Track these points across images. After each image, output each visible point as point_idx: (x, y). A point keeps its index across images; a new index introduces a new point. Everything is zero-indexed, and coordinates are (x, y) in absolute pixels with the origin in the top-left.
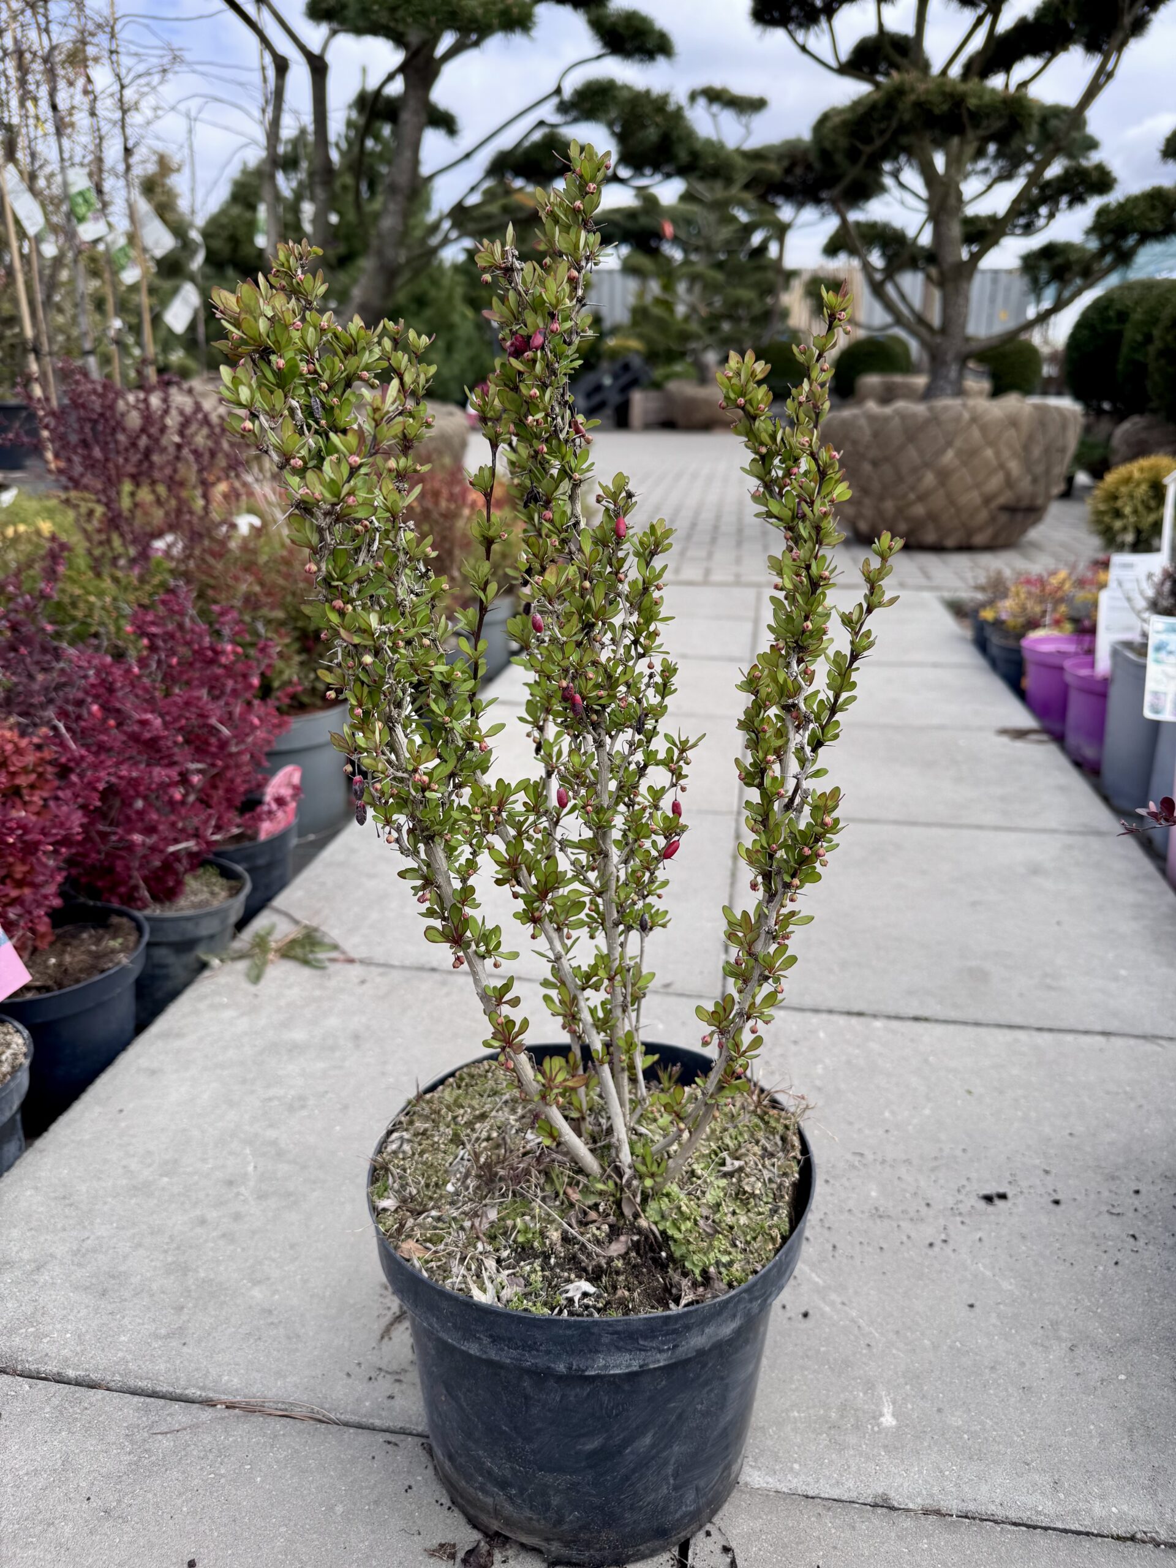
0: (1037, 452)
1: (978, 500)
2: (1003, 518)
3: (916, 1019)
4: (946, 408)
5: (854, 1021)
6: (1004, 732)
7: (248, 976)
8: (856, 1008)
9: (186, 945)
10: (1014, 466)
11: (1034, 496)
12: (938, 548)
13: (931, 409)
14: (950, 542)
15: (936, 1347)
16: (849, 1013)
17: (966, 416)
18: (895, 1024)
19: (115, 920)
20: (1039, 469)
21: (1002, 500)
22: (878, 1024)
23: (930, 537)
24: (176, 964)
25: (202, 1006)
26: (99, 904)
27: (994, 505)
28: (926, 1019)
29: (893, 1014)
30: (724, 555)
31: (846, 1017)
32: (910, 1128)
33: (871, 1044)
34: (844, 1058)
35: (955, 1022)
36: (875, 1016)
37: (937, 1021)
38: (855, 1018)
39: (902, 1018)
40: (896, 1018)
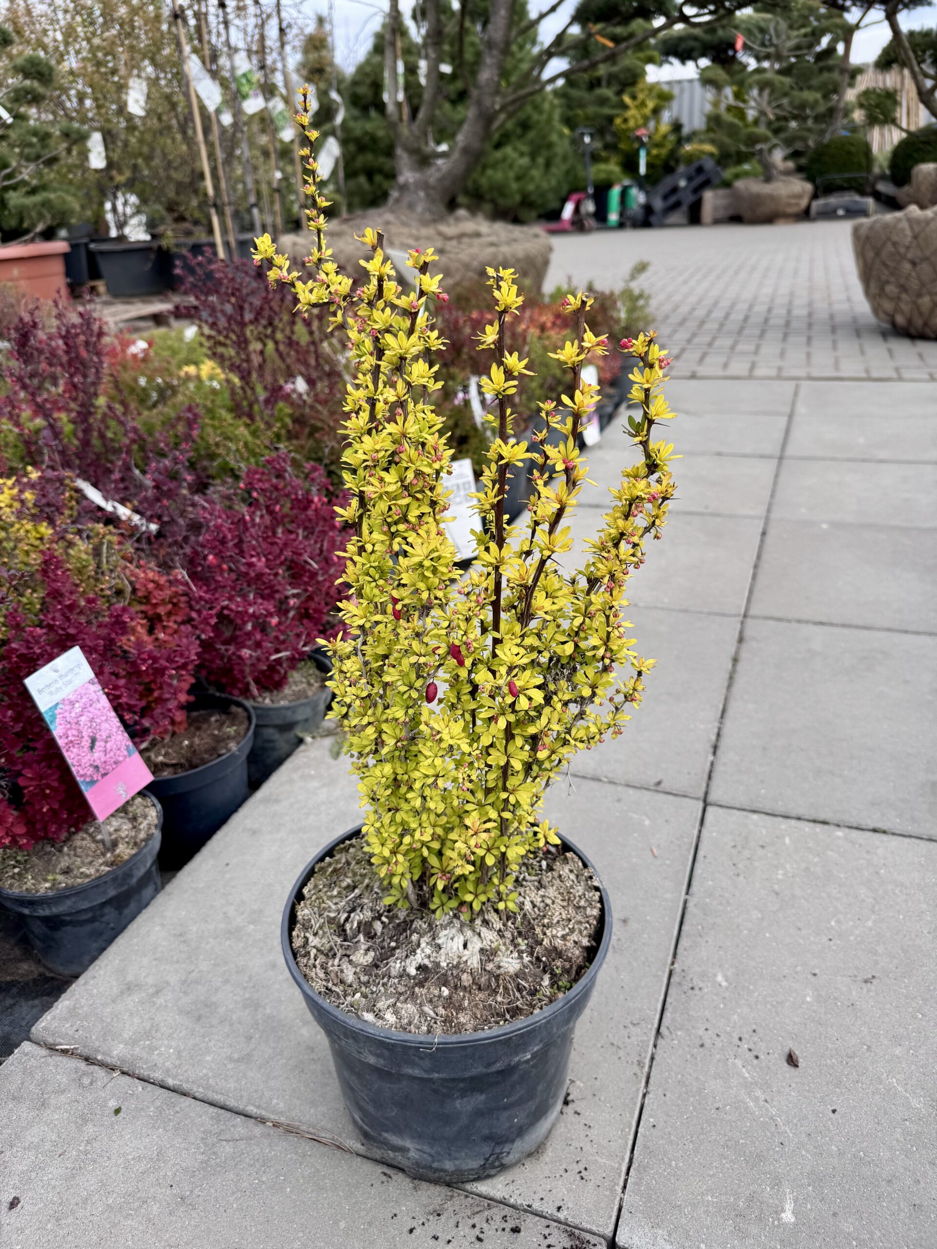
3: (875, 830)
5: (819, 828)
7: (331, 751)
8: (822, 817)
9: (287, 727)
15: (841, 1154)
16: (815, 821)
18: (855, 834)
19: (234, 709)
22: (840, 833)
24: (280, 741)
25: (295, 776)
26: (223, 695)
28: (884, 832)
29: (855, 825)
30: (770, 348)
31: (811, 825)
32: (852, 938)
33: (830, 853)
34: (803, 865)
35: (910, 836)
36: (838, 826)
37: (894, 834)
38: (820, 826)
39: (862, 830)
40: (857, 828)
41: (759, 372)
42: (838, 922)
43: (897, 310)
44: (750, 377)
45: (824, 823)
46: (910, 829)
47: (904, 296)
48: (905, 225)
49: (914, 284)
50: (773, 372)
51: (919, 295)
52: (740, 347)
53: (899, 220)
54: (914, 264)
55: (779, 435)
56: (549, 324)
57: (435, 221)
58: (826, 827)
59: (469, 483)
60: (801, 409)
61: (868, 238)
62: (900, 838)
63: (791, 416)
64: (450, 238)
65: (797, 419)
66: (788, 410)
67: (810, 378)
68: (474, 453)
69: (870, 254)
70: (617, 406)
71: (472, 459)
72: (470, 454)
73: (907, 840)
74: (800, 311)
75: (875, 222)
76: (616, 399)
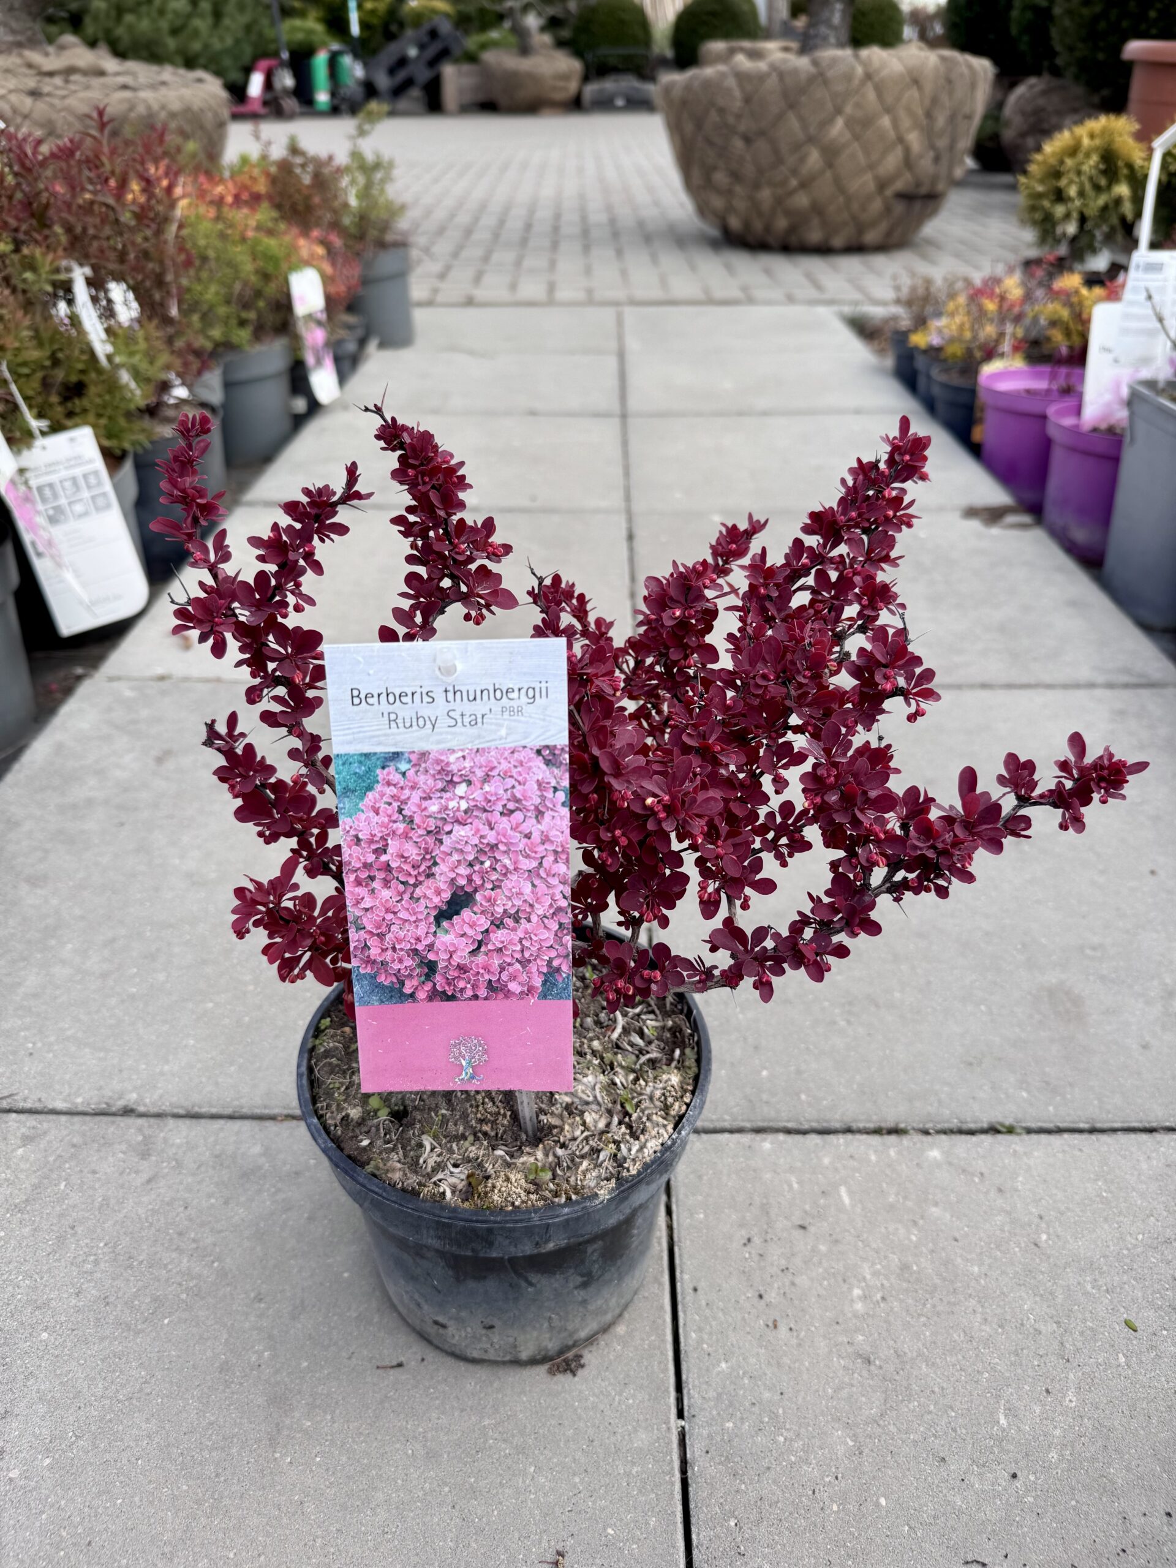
0: (941, 121)
1: (872, 186)
2: (899, 208)
4: (834, 61)
5: (892, 1148)
6: (971, 512)
8: (887, 1115)
10: (914, 139)
11: (935, 179)
12: (824, 250)
13: (815, 63)
14: (838, 242)
17: (860, 71)
20: (942, 143)
21: (899, 185)
22: (933, 1152)
23: (815, 236)
27: (889, 192)
28: (1010, 1130)
29: (954, 1123)
30: (569, 264)
31: (875, 1140)
32: (1053, 1456)
33: (935, 1211)
34: (895, 1258)
35: (1059, 1131)
36: (926, 1132)
37: (1029, 1131)
38: (893, 1138)
39: (971, 1132)
40: (961, 1132)
41: (562, 294)
42: (1011, 1412)
43: (730, 209)
44: (550, 301)
45: (895, 1131)
46: (1051, 1113)
47: (738, 189)
48: (731, 82)
49: (749, 170)
50: (581, 295)
51: (757, 186)
52: (527, 263)
53: (723, 75)
54: (747, 140)
55: (612, 383)
56: (229, 199)
57: (19, 45)
58: (905, 1141)
59: (96, 473)
60: (633, 344)
61: (684, 103)
62: (1044, 1137)
63: (621, 356)
64: (51, 74)
65: (631, 359)
66: (613, 345)
67: (634, 302)
68: (99, 416)
69: (689, 127)
70: (362, 342)
71: (95, 427)
72: (91, 417)
73: (1056, 1140)
74: (597, 216)
75: (691, 79)
76: (360, 333)
